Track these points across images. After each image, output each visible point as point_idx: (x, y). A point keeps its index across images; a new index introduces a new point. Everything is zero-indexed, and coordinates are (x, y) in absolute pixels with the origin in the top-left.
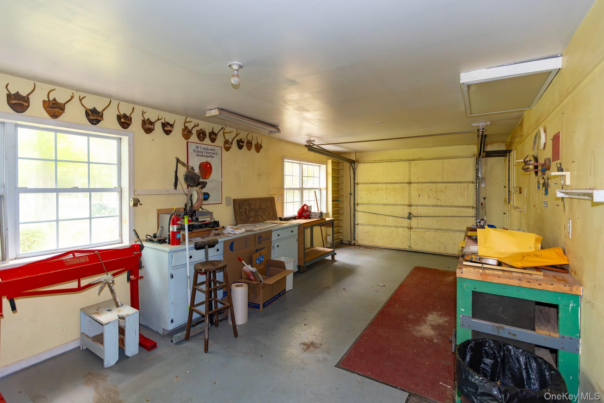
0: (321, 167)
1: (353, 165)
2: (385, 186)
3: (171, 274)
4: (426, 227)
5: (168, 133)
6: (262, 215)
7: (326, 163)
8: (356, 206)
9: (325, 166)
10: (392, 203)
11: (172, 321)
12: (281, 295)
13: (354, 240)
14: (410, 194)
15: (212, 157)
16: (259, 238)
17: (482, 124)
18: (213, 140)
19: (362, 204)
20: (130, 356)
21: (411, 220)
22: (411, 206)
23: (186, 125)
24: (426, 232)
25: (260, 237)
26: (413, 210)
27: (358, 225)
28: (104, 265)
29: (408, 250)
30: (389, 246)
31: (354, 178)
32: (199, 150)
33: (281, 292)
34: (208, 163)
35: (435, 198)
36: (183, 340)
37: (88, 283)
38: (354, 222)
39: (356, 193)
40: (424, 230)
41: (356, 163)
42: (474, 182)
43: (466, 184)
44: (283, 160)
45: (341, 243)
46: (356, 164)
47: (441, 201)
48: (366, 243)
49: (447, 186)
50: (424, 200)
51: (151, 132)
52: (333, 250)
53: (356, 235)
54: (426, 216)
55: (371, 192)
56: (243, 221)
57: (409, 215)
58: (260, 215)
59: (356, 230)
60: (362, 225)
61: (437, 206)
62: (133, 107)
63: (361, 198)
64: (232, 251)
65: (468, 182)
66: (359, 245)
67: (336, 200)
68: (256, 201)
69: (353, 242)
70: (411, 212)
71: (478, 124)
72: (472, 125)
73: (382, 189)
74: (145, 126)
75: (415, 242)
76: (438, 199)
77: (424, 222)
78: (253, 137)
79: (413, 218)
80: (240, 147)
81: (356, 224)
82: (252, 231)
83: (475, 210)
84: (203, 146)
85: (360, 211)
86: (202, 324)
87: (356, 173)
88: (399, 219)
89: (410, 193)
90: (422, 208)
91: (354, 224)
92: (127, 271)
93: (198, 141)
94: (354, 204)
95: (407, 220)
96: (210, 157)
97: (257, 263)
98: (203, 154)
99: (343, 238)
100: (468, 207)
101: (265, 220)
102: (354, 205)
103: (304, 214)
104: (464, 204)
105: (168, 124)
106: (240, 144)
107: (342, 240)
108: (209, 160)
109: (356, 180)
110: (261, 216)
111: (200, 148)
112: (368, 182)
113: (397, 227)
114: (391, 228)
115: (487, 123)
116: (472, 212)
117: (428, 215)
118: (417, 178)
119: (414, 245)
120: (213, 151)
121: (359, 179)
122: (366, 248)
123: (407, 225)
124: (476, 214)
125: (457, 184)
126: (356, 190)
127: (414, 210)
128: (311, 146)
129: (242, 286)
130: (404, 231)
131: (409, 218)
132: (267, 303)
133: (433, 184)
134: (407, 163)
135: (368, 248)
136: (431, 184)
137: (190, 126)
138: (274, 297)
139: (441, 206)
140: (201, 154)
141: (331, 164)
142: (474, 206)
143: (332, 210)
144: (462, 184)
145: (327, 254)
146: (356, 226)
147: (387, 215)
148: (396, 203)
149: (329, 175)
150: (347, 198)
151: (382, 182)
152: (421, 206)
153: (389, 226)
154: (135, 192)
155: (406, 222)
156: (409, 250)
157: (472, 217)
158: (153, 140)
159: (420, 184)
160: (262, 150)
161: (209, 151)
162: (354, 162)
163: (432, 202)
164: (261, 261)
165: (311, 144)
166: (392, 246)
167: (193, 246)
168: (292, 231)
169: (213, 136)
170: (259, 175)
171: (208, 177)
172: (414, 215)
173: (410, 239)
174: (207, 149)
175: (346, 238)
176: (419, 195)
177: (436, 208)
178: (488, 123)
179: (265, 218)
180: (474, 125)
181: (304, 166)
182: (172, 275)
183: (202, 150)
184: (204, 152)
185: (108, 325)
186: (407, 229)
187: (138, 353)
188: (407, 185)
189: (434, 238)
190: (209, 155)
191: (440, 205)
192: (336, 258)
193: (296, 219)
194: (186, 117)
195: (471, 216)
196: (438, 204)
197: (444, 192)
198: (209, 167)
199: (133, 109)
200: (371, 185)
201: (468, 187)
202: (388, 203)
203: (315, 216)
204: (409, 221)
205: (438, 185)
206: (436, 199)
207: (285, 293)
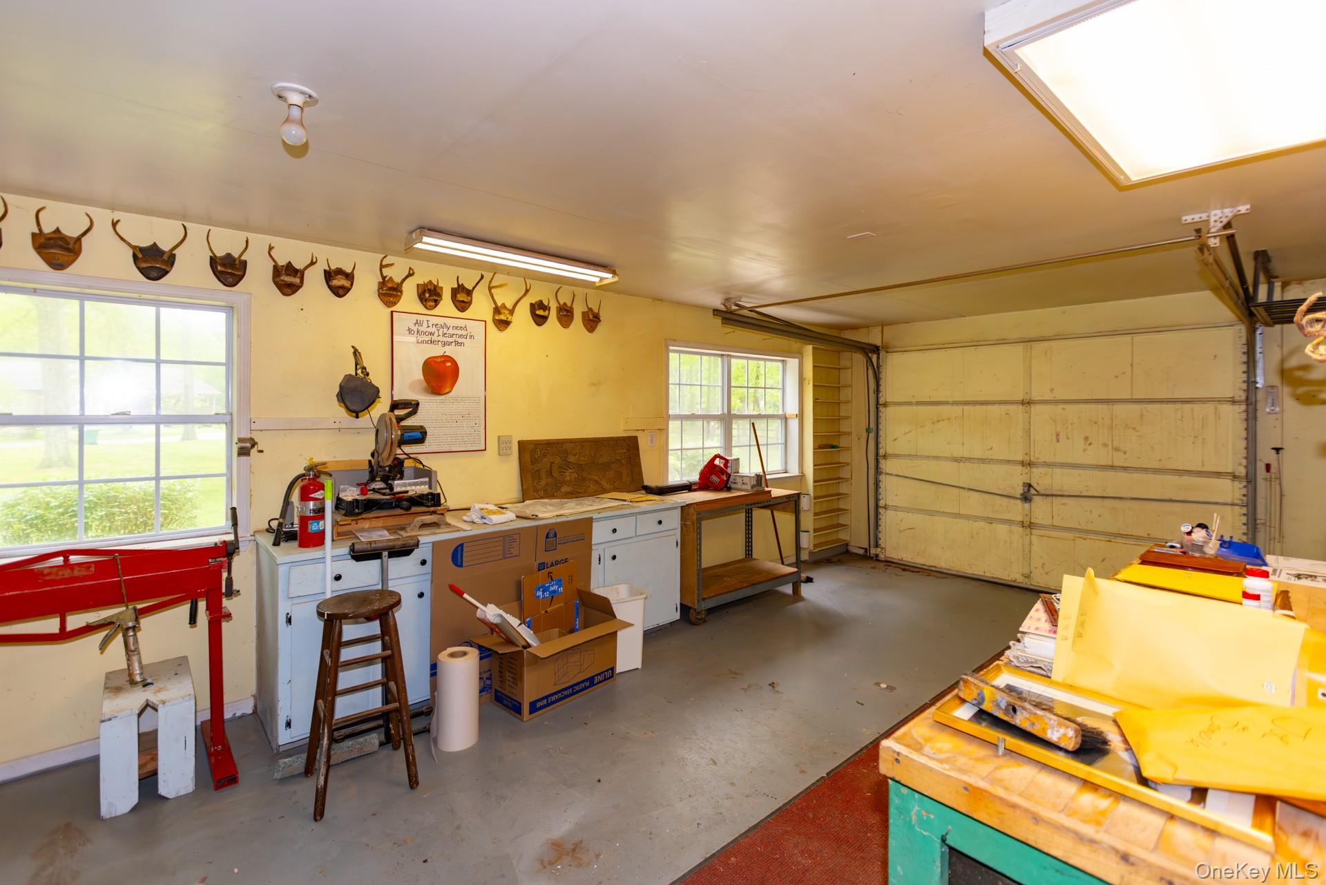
0: (788, 362)
1: (874, 358)
2: (958, 409)
3: (288, 614)
4: (1079, 527)
5: (340, 292)
6: (596, 478)
7: (799, 355)
8: (880, 460)
9: (797, 360)
10: (978, 455)
11: (288, 724)
12: (598, 683)
13: (877, 546)
14: (1028, 433)
15: (458, 344)
16: (547, 537)
17: (1218, 212)
18: (462, 306)
19: (897, 456)
20: (171, 795)
21: (1033, 504)
22: (1029, 464)
23: (386, 272)
24: (1080, 541)
25: (551, 535)
26: (1040, 477)
27: (885, 507)
28: (125, 585)
29: (1022, 585)
30: (970, 571)
31: (878, 391)
32: (424, 328)
33: (597, 675)
34: (448, 358)
35: (1105, 445)
36: (299, 775)
37: (84, 624)
38: (877, 500)
39: (880, 427)
40: (1070, 535)
41: (882, 353)
42: (1237, 398)
43: (1210, 407)
44: (667, 348)
45: (845, 551)
46: (881, 355)
47: (1125, 453)
48: (907, 556)
49: (1147, 411)
50: (1073, 451)
51: (294, 292)
52: (796, 570)
53: (880, 535)
54: (1080, 494)
55: (922, 427)
56: (542, 493)
57: (1026, 490)
58: (591, 479)
59: (880, 522)
60: (896, 508)
61: (1112, 467)
62: (246, 239)
63: (895, 440)
64: (461, 566)
65: (1220, 401)
66: (889, 559)
67: (828, 445)
68: (583, 446)
69: (873, 551)
70: (1032, 484)
71: (1204, 216)
72: (1184, 218)
73: (949, 419)
74: (277, 279)
75: (1043, 564)
76: (1117, 449)
77: (1069, 513)
78: (574, 295)
79: (1036, 498)
80: (540, 320)
81: (881, 507)
82: (535, 518)
83: (1241, 486)
84: (433, 320)
85: (891, 474)
86: (364, 736)
87: (882, 376)
88: (998, 500)
89: (1030, 429)
90: (1066, 471)
91: (877, 506)
92: (190, 601)
93: (421, 309)
94: (877, 454)
95: (1019, 502)
96: (453, 344)
97: (539, 597)
98: (435, 338)
99: (848, 538)
100: (1218, 474)
101: (605, 491)
102: (877, 459)
103: (715, 479)
104: (1203, 465)
105: (339, 272)
106: (538, 312)
107: (847, 545)
108: (450, 351)
109: (881, 395)
110: (597, 482)
111: (425, 325)
112: (914, 400)
113: (990, 521)
114: (976, 521)
115: (1240, 208)
116: (1232, 491)
117: (1083, 494)
118: (1052, 390)
119: (1042, 574)
120: (463, 331)
121: (890, 392)
122: (904, 570)
123: (1019, 518)
124: (1245, 498)
125: (1178, 406)
126: (882, 420)
127: (1040, 479)
128: (731, 313)
129: (465, 654)
130: (1011, 532)
131: (1026, 498)
132: (545, 702)
133: (1100, 406)
134: (1020, 347)
135: (909, 570)
136: (1093, 406)
137: (396, 274)
138: (572, 686)
139: (1125, 468)
140: (428, 338)
141: (811, 357)
142: (1237, 474)
143: (814, 470)
144: (1196, 407)
145: (783, 578)
146: (881, 510)
147: (964, 488)
148: (989, 455)
149: (806, 383)
150: (859, 439)
151: (950, 400)
152: (1063, 465)
153: (968, 517)
154: (252, 423)
155: (1017, 510)
156: (1026, 586)
157: (1233, 504)
158: (302, 309)
159: (1060, 406)
160: (600, 328)
161: (451, 331)
162: (876, 349)
163: (1102, 456)
164: (554, 592)
165: (734, 307)
166: (978, 570)
167: (344, 550)
168: (660, 522)
169: (461, 297)
170: (594, 384)
171: (447, 391)
172: (1042, 492)
173: (1027, 555)
174: (445, 326)
175: (857, 539)
176: (1057, 435)
177: (1111, 474)
178: (1243, 209)
179: (607, 486)
180: (1189, 221)
181: (733, 361)
182: (289, 616)
183: (433, 330)
184: (436, 334)
185: (110, 722)
186: (1021, 529)
187: (191, 791)
188: (1021, 407)
189: (1104, 560)
190: (450, 340)
191: (1122, 465)
192: (806, 590)
193: (695, 490)
194: (383, 256)
195: (1229, 501)
196: (1115, 464)
197: (1134, 428)
198: (449, 366)
199: (247, 242)
200: (921, 408)
201: (1217, 415)
202: (966, 455)
203: (743, 484)
204: (1027, 505)
205: (1118, 408)
206: (1110, 446)
207: (612, 677)
